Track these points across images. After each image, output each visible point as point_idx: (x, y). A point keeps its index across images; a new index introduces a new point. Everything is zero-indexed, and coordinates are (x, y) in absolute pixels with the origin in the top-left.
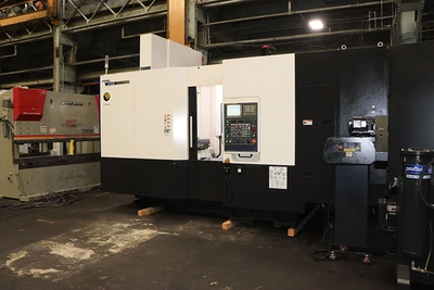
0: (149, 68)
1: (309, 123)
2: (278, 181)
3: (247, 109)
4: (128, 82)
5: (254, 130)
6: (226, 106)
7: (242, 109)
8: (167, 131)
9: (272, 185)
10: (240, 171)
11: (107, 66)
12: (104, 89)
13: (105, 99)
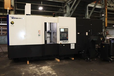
1: (79, 33)
2: (73, 47)
3: (66, 30)
5: (67, 35)
6: (60, 29)
7: (64, 30)
8: (39, 35)
9: (71, 48)
10: (64, 45)
11: (8, 11)
13: (12, 23)
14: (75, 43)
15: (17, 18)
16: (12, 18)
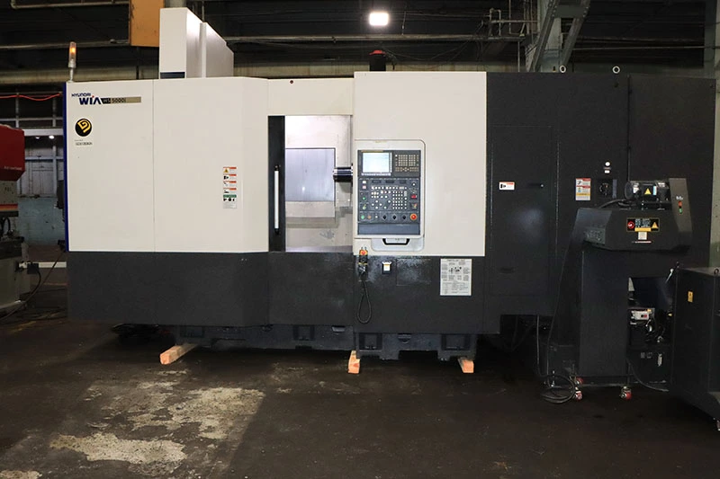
0: (181, 75)
1: (509, 186)
2: (456, 282)
3: (402, 161)
4: (138, 100)
5: (415, 199)
6: (360, 153)
7: (393, 161)
8: (229, 198)
9: (446, 289)
11: (72, 64)
12: (74, 112)
13: (79, 131)
14: (475, 260)
15: (106, 101)
16: (83, 102)
